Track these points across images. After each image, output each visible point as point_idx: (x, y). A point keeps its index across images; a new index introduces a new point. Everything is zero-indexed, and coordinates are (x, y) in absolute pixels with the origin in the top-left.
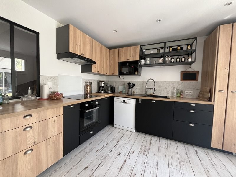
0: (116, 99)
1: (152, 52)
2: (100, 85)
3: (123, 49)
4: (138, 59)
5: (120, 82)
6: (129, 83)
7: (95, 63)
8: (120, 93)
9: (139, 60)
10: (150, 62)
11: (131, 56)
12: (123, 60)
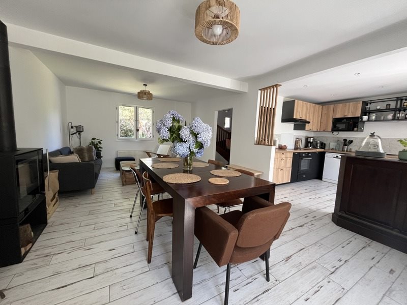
0: (327, 155)
1: (378, 108)
2: (309, 141)
3: (340, 106)
4: (358, 114)
5: (332, 138)
6: (345, 140)
7: (309, 122)
8: (332, 149)
9: (359, 116)
10: (376, 117)
11: (350, 111)
12: (339, 116)
